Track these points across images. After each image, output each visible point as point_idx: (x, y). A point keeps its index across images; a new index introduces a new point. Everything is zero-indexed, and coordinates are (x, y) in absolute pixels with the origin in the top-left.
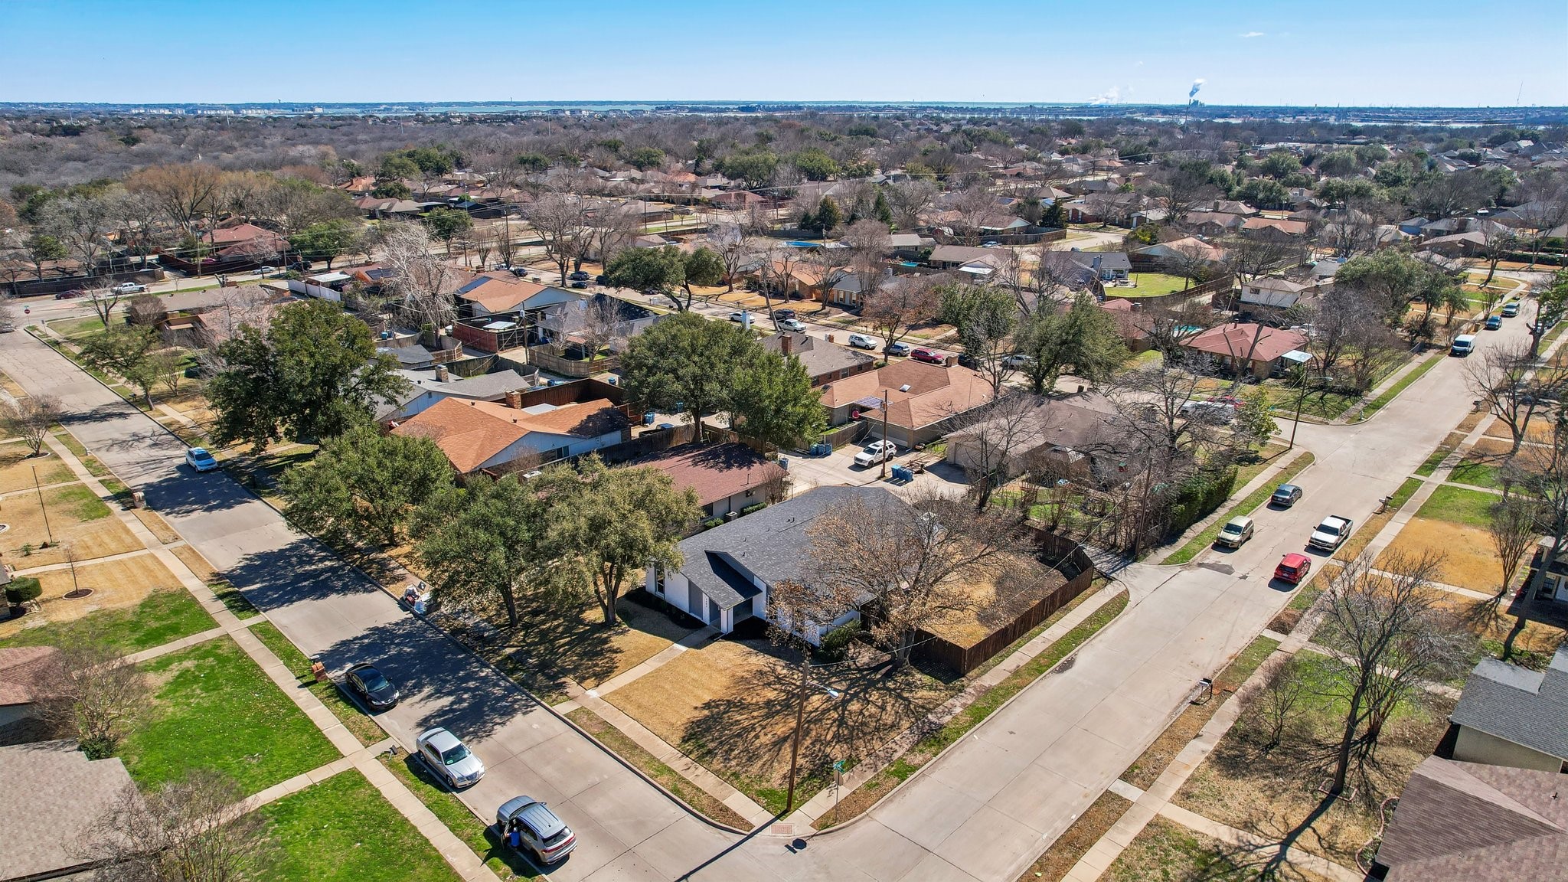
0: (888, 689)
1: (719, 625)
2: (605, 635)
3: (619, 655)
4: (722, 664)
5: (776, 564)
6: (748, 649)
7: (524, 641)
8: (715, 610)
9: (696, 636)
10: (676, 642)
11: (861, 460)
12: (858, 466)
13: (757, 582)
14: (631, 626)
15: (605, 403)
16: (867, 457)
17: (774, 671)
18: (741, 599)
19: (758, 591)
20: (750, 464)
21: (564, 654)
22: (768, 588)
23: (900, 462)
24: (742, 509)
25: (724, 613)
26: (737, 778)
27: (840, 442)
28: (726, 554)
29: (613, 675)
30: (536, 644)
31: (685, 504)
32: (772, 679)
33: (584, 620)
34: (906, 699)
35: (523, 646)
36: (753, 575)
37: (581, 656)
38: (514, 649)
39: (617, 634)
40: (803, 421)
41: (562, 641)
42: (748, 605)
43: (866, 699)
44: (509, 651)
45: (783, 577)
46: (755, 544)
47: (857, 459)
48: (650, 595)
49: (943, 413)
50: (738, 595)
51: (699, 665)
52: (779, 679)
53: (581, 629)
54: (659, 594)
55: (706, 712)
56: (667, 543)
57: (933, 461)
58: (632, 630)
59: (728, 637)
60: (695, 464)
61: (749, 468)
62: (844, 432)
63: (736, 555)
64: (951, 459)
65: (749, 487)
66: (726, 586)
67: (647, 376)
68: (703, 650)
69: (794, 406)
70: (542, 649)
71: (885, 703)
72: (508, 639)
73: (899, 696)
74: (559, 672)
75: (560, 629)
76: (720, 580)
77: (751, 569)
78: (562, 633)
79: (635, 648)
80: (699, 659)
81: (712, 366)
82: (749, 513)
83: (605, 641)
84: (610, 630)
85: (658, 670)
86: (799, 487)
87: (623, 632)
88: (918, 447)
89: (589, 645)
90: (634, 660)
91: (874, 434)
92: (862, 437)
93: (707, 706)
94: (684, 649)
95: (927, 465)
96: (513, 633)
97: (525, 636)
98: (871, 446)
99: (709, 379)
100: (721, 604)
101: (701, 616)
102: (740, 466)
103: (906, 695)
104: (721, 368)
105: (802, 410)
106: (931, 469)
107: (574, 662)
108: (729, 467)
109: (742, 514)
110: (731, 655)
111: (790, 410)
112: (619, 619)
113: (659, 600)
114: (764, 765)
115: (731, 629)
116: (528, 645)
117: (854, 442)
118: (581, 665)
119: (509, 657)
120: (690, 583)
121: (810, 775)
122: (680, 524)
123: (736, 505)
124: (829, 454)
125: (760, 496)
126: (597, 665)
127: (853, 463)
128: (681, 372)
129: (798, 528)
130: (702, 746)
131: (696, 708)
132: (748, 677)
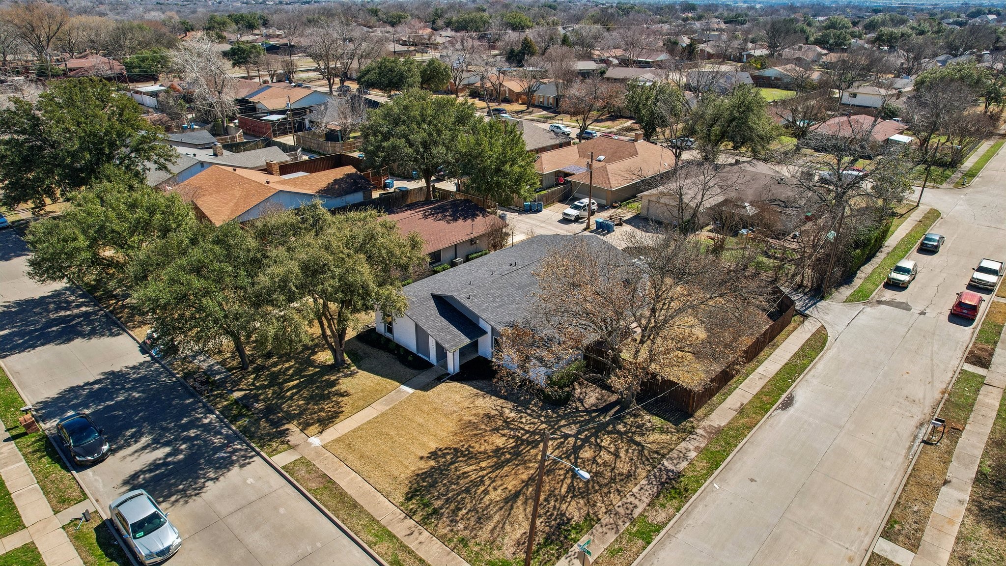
0: (619, 432)
1: (445, 366)
2: (333, 378)
3: (346, 398)
4: (449, 407)
5: (500, 306)
6: (475, 391)
7: (253, 384)
8: (442, 353)
9: (424, 377)
10: (403, 384)
11: (569, 215)
12: (566, 220)
13: (482, 324)
14: (359, 368)
15: (350, 170)
16: (574, 213)
17: (501, 414)
18: (467, 341)
19: (484, 332)
20: (474, 216)
21: (291, 398)
22: (493, 329)
23: (602, 217)
24: (467, 256)
25: (450, 356)
26: (466, 545)
27: (549, 201)
28: (452, 297)
29: (338, 420)
30: (264, 387)
31: (408, 248)
32: (500, 423)
33: (314, 361)
34: (638, 444)
35: (251, 390)
36: (478, 317)
37: (308, 400)
38: (243, 393)
39: (346, 376)
40: (518, 181)
41: (291, 384)
42: (474, 346)
43: (598, 445)
44: (237, 395)
45: (507, 319)
46: (479, 287)
47: (565, 214)
48: (380, 335)
49: (634, 177)
50: (463, 337)
51: (425, 408)
52: (507, 423)
53: (311, 371)
54: (388, 335)
55: (432, 463)
56: (390, 287)
57: (629, 216)
58: (361, 372)
59: (456, 378)
60: (426, 217)
61: (473, 220)
62: (553, 193)
63: (461, 297)
64: (644, 214)
65: (473, 236)
66: (452, 328)
67: (382, 141)
68: (430, 392)
69: (511, 166)
70: (270, 392)
71: (617, 449)
72: (235, 383)
73: (632, 441)
74: (283, 418)
75: (291, 372)
76: (445, 323)
77: (476, 311)
78: (292, 376)
79: (362, 391)
80: (425, 402)
81: (439, 133)
82: (473, 259)
83: (334, 384)
84: (339, 371)
85: (383, 415)
86: (517, 238)
87: (352, 374)
88: (615, 205)
89: (317, 387)
90: (361, 403)
91: (577, 195)
92: (567, 198)
93: (434, 455)
94: (410, 390)
95: (625, 219)
96: (243, 377)
97: (255, 379)
98: (576, 203)
99: (436, 143)
100: (446, 346)
101: (428, 356)
102: (465, 219)
103: (638, 439)
104: (447, 135)
105: (519, 170)
106: (628, 222)
107: (299, 406)
108: (455, 219)
109: (467, 259)
110: (457, 398)
111: (508, 169)
112: (349, 361)
113: (389, 341)
114: (495, 527)
115: (457, 370)
116: (257, 388)
117: (560, 202)
118: (307, 409)
119: (236, 401)
120: (417, 326)
121: (546, 539)
122: (405, 268)
123: (462, 252)
124: (540, 211)
125: (483, 244)
126: (322, 410)
127: (561, 217)
128: (411, 137)
129: (520, 271)
130: (426, 505)
131: (422, 458)
132: (476, 421)
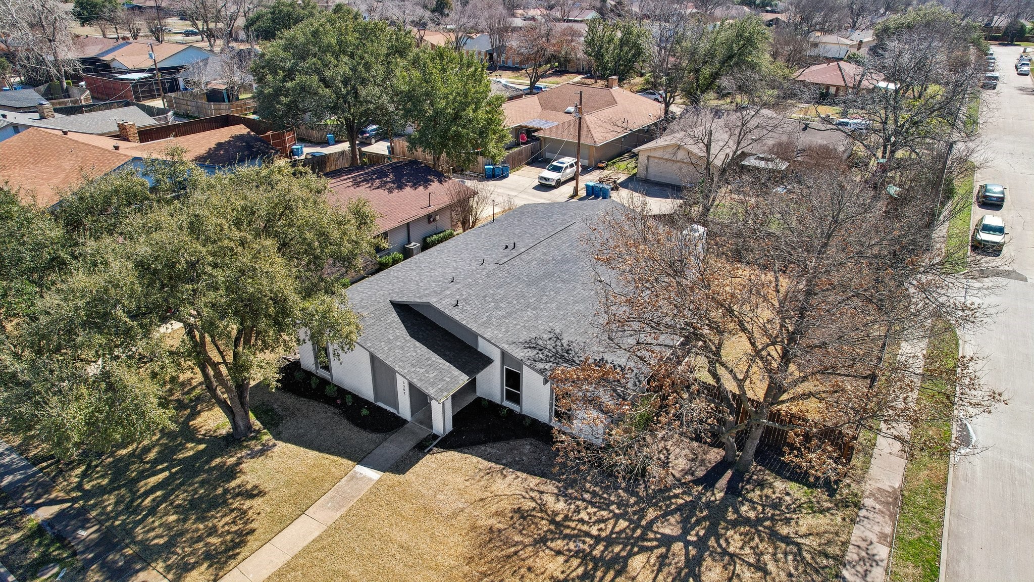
1: (428, 420)
2: (231, 461)
3: (257, 503)
4: (450, 501)
6: (484, 464)
7: (79, 487)
8: (420, 400)
9: (395, 446)
10: (360, 462)
11: (547, 179)
12: (544, 186)
13: (483, 347)
14: (278, 436)
16: (554, 176)
17: (542, 507)
18: (463, 379)
19: (488, 361)
21: (153, 511)
22: (504, 354)
24: (424, 239)
25: (436, 408)
27: (515, 163)
28: (428, 306)
29: (244, 551)
30: (102, 491)
32: (545, 525)
33: (196, 430)
35: (74, 500)
36: (475, 336)
37: (184, 512)
38: (55, 509)
39: (254, 455)
41: (153, 481)
42: (472, 386)
44: (45, 513)
45: (524, 336)
46: (469, 286)
47: (542, 178)
48: (309, 374)
49: (620, 130)
50: (456, 372)
51: (407, 509)
53: (191, 450)
54: (323, 373)
58: (280, 444)
59: (449, 443)
61: (426, 187)
63: (444, 304)
65: (431, 210)
66: (435, 357)
68: (410, 475)
70: (110, 501)
72: (47, 487)
74: (137, 557)
75: (152, 455)
76: (422, 350)
77: (473, 327)
78: (155, 462)
79: (288, 484)
80: (404, 496)
82: (434, 244)
83: (231, 473)
84: (241, 447)
85: (333, 530)
87: (264, 450)
88: (600, 165)
89: (202, 483)
90: (287, 510)
94: (373, 475)
96: (60, 472)
97: (84, 475)
98: (555, 163)
100: (431, 391)
101: (396, 406)
102: (415, 186)
106: (624, 185)
107: (168, 527)
108: (400, 187)
109: (425, 246)
110: (459, 480)
112: (257, 424)
113: (324, 382)
115: (450, 427)
116: (87, 495)
118: (181, 534)
119: (39, 531)
120: (373, 358)
123: (417, 233)
124: (507, 176)
125: (443, 221)
126: (213, 531)
127: (536, 183)
129: (524, 256)
132: (501, 526)
